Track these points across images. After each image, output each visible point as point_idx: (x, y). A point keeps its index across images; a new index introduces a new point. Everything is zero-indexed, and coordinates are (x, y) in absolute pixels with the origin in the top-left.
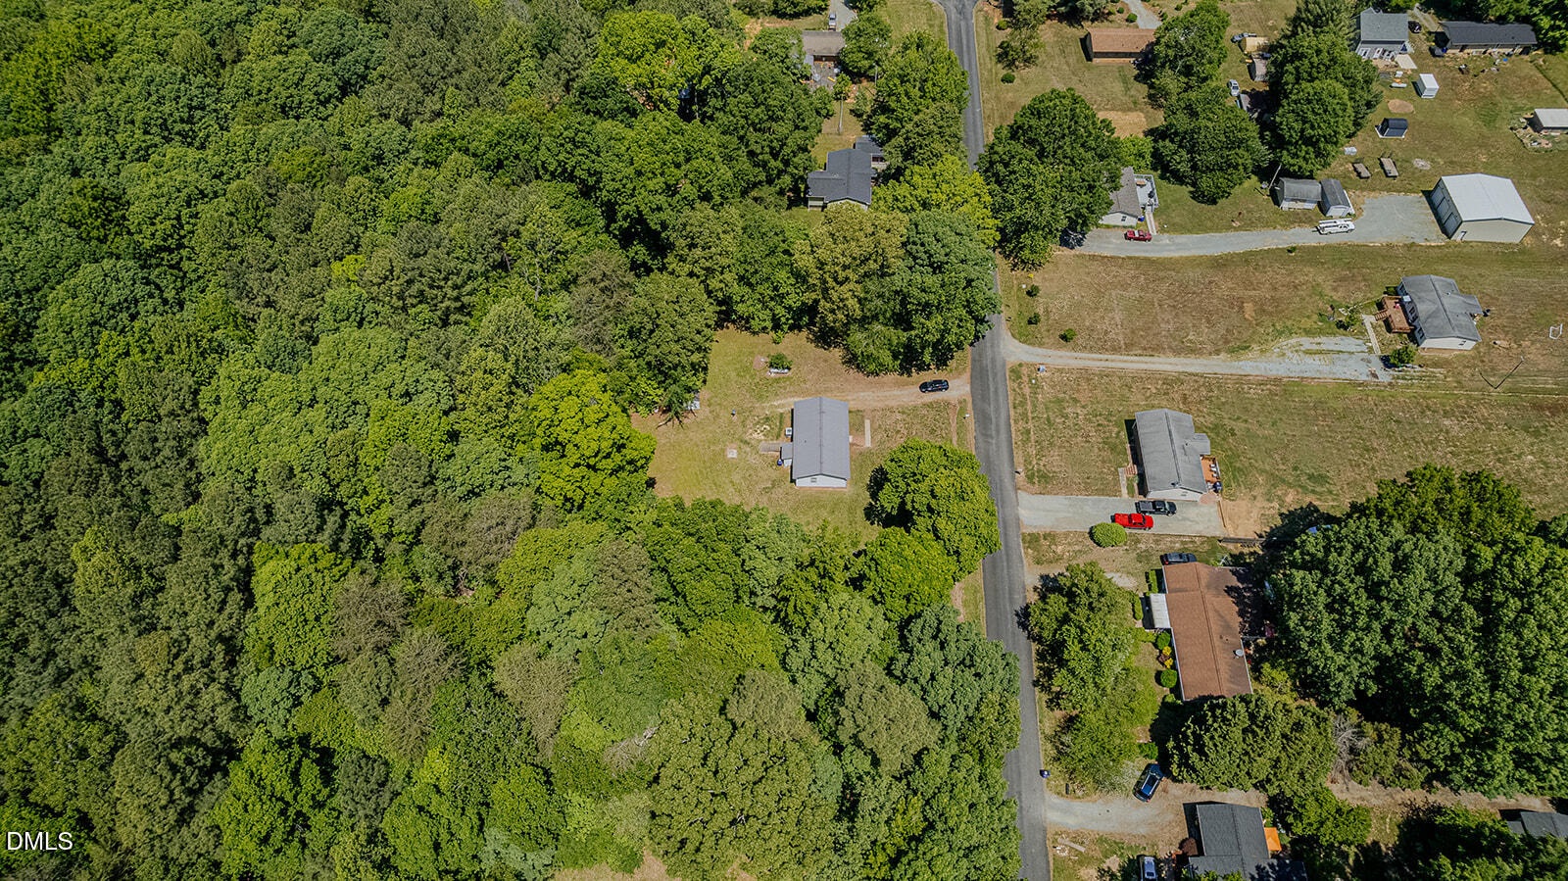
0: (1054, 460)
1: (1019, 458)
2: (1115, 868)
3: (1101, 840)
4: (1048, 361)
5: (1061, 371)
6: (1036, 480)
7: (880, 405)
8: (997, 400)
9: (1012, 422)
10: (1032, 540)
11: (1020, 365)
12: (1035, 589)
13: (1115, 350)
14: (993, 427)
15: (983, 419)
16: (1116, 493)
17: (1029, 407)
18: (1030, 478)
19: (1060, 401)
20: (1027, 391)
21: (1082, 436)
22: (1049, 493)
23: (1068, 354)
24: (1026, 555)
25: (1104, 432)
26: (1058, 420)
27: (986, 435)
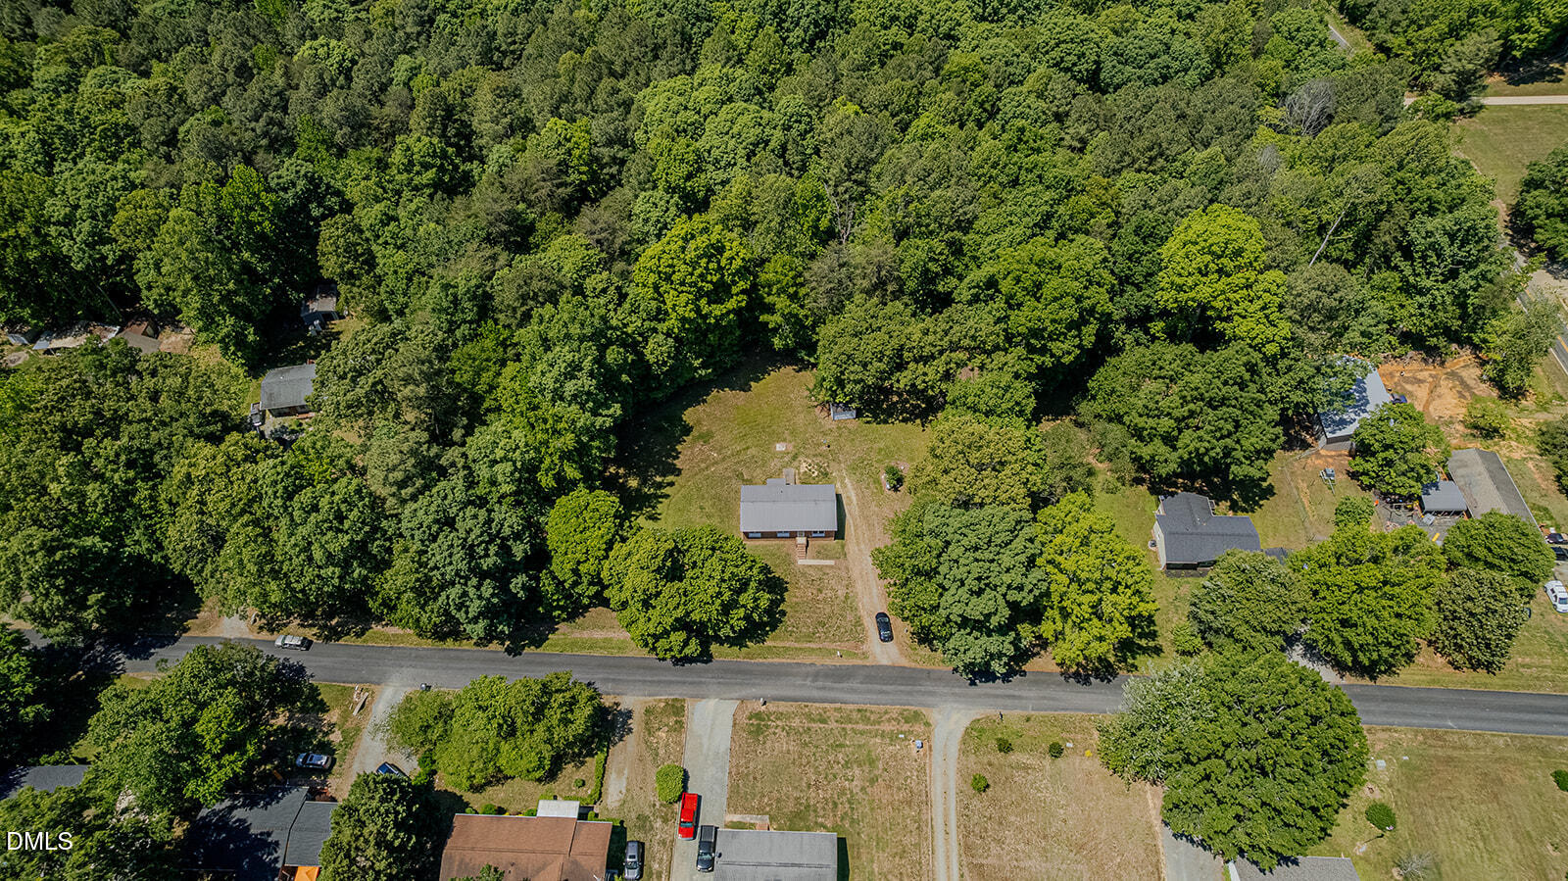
0: (779, 744)
1: (783, 707)
2: (332, 737)
3: (358, 730)
4: (937, 757)
5: (922, 770)
6: (755, 722)
7: (855, 574)
8: (869, 692)
9: (838, 705)
10: (676, 709)
11: (927, 724)
12: (617, 704)
13: (967, 849)
14: (829, 684)
15: (840, 675)
16: (732, 806)
17: (861, 727)
18: (758, 716)
19: (872, 762)
20: (887, 727)
21: (816, 781)
22: (735, 732)
23: (952, 785)
24: (659, 699)
25: (824, 809)
26: (840, 756)
27: (816, 676)
